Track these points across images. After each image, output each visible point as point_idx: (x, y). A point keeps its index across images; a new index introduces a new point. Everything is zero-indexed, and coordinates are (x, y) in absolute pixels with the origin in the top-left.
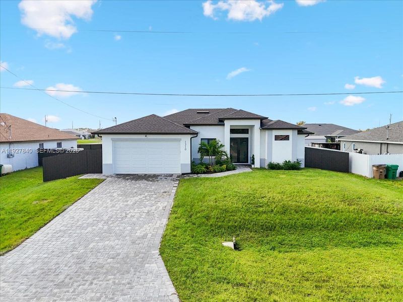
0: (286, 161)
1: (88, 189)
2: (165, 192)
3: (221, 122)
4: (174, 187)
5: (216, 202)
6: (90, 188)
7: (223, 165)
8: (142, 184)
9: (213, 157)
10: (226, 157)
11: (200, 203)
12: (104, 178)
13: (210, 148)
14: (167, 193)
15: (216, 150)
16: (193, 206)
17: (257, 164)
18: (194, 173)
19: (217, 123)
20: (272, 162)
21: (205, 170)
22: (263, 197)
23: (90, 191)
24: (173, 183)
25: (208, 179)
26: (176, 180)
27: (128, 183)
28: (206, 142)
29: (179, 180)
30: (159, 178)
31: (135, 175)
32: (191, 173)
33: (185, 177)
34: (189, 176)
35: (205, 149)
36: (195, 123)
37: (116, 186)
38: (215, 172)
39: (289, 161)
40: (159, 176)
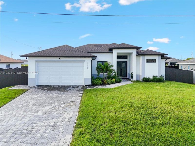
0: (154, 76)
1: (10, 98)
2: (72, 102)
3: (111, 50)
4: (79, 96)
5: (116, 113)
6: (12, 98)
7: (113, 79)
8: (55, 94)
9: (106, 74)
10: (114, 74)
11: (102, 114)
12: (28, 88)
13: (104, 67)
14: (73, 103)
15: (108, 69)
16: (96, 117)
17: (135, 78)
18: (94, 85)
19: (108, 51)
20: (145, 77)
21: (101, 82)
22: (154, 108)
23: (12, 100)
24: (79, 93)
25: (104, 89)
26: (81, 90)
27: (45, 93)
28: (101, 64)
29: (83, 90)
30: (69, 88)
31: (52, 86)
32: (92, 85)
33: (88, 88)
34: (90, 87)
35: (100, 68)
36: (94, 51)
37: (34, 96)
38: (108, 84)
39: (156, 76)
40: (68, 87)
